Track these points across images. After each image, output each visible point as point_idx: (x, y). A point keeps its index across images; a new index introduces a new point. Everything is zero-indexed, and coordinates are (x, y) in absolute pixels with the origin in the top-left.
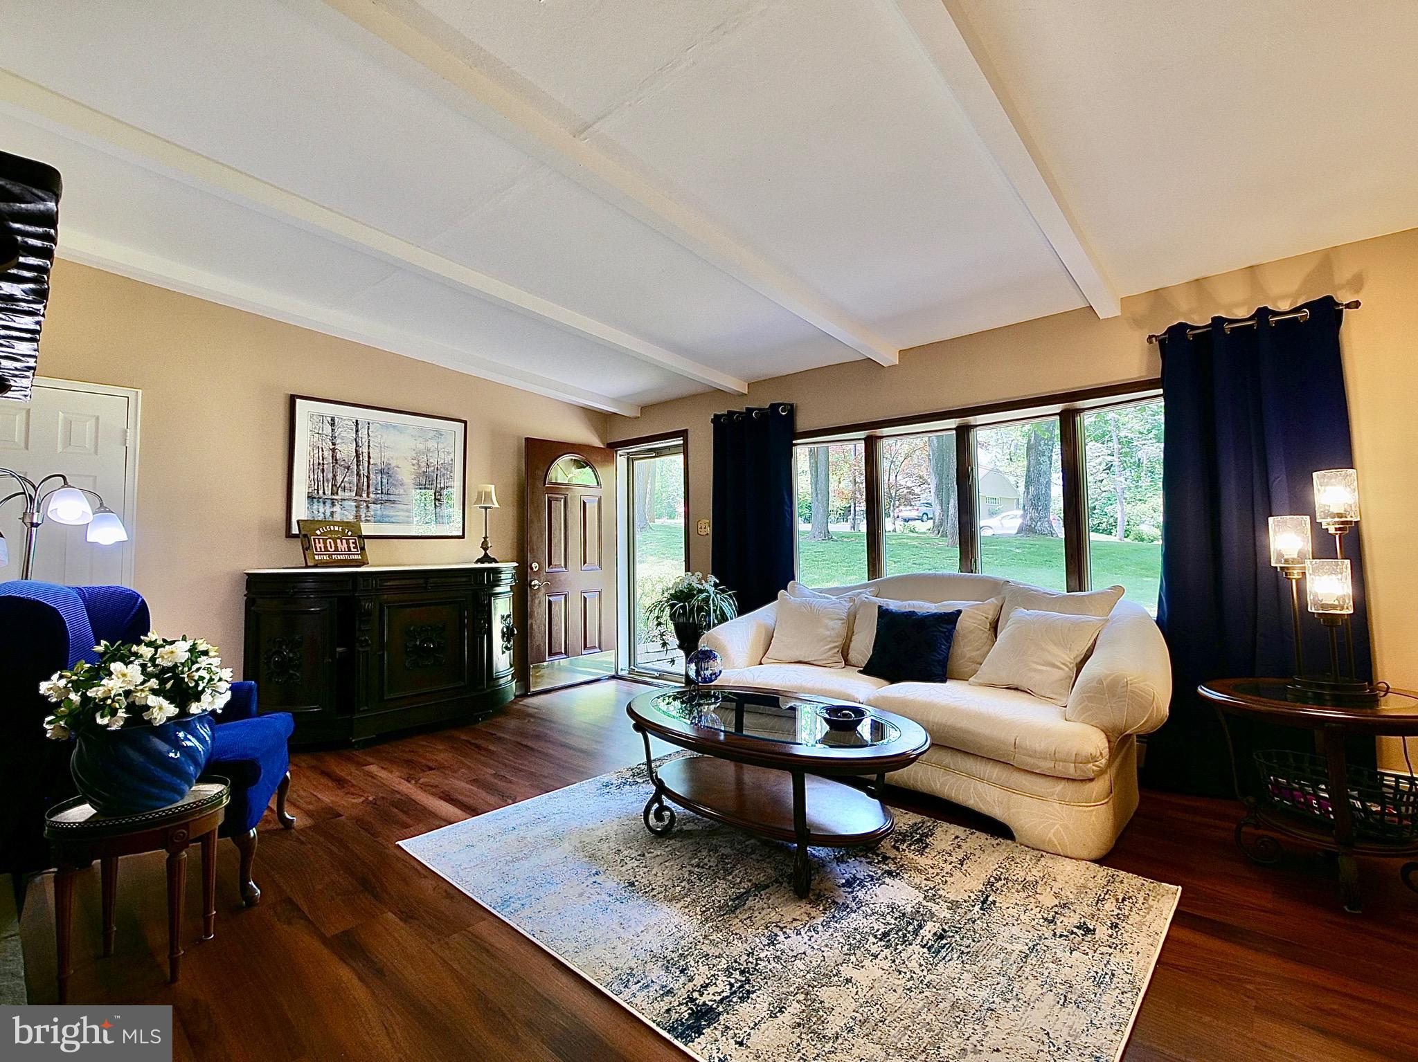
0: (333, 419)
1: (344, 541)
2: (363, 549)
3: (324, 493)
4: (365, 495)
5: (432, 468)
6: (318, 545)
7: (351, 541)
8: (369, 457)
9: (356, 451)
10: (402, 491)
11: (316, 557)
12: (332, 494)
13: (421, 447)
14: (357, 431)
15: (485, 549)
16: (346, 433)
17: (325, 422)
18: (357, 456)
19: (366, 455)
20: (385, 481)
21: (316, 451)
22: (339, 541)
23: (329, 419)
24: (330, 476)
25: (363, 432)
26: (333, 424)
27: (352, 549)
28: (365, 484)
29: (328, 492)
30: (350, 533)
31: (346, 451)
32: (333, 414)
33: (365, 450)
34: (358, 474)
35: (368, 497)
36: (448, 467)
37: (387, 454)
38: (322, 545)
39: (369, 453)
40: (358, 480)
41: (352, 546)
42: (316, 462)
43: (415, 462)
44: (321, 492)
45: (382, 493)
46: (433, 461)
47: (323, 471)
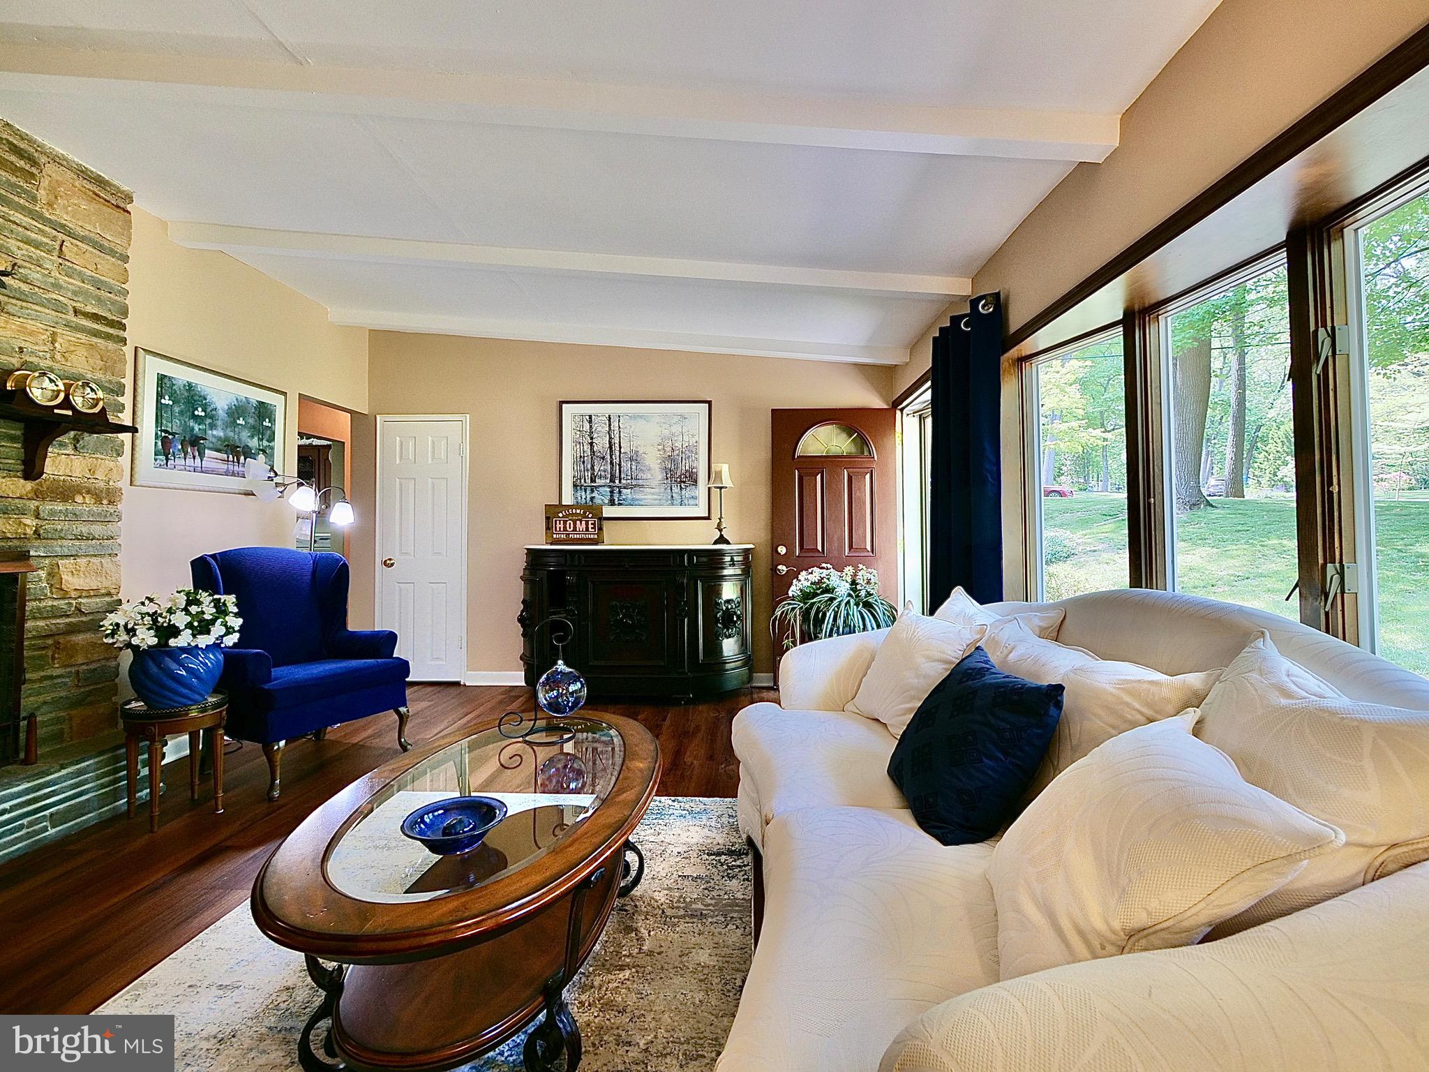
0: (590, 417)
1: (583, 522)
2: (600, 529)
3: (585, 482)
4: (617, 481)
5: (677, 452)
6: (558, 526)
7: (590, 522)
8: (620, 447)
9: (610, 442)
10: (649, 476)
11: (555, 536)
12: (592, 481)
13: (666, 432)
14: (610, 425)
15: (721, 530)
16: (601, 428)
17: (585, 420)
18: (611, 447)
19: (617, 445)
20: (634, 467)
21: (578, 446)
22: (578, 522)
23: (588, 417)
24: (589, 466)
25: (615, 424)
26: (590, 422)
27: (590, 529)
28: (618, 471)
29: (588, 481)
30: (590, 516)
31: (601, 443)
32: (590, 412)
33: (617, 441)
34: (612, 463)
35: (620, 482)
36: (693, 449)
37: (635, 443)
38: (562, 526)
39: (620, 442)
40: (612, 469)
41: (590, 526)
42: (578, 455)
43: (660, 447)
44: (583, 481)
45: (632, 478)
46: (678, 445)
47: (584, 462)
